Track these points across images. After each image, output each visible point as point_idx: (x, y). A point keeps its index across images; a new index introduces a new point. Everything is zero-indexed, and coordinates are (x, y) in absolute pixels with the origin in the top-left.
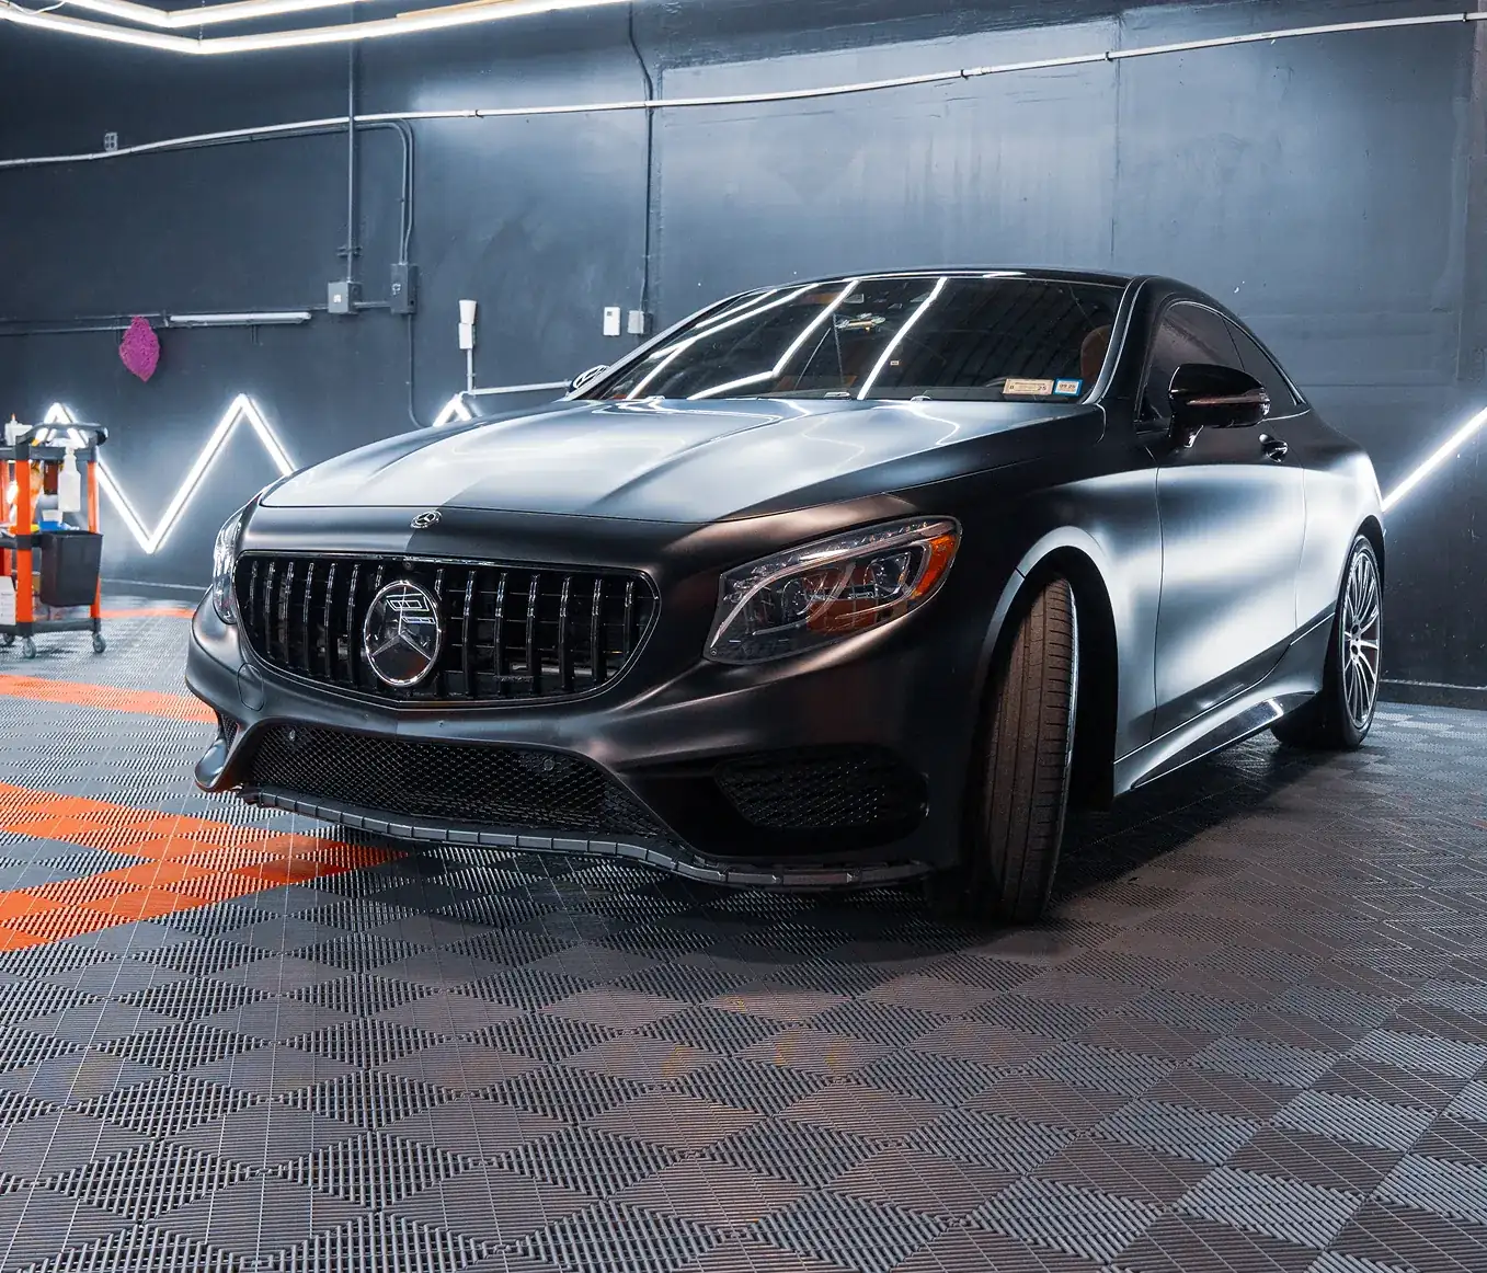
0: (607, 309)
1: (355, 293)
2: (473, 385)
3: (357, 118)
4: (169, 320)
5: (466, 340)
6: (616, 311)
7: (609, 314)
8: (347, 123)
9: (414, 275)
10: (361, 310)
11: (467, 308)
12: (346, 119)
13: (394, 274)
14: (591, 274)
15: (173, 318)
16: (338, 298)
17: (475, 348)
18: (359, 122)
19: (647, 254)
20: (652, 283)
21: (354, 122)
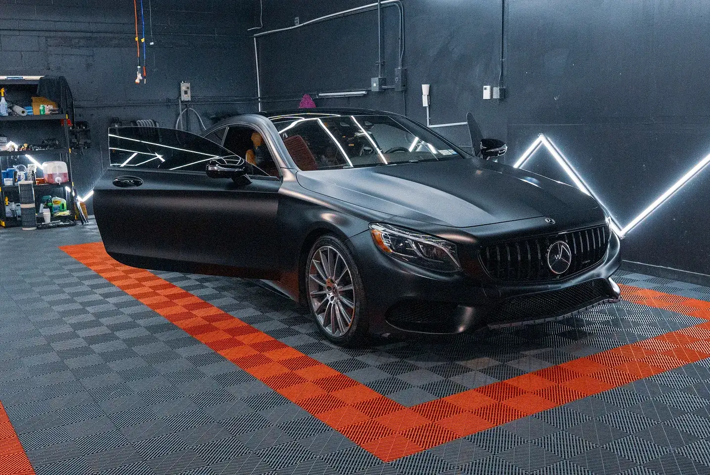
0: (484, 87)
1: (382, 82)
2: (430, 123)
3: (382, 3)
4: (318, 96)
5: (425, 103)
6: (488, 87)
7: (486, 89)
8: (377, 5)
9: (405, 74)
10: (385, 89)
11: (425, 88)
12: (377, 4)
13: (396, 73)
14: (478, 70)
15: (320, 95)
16: (375, 85)
17: (429, 106)
18: (382, 4)
19: (502, 58)
20: (505, 73)
21: (381, 4)
